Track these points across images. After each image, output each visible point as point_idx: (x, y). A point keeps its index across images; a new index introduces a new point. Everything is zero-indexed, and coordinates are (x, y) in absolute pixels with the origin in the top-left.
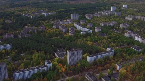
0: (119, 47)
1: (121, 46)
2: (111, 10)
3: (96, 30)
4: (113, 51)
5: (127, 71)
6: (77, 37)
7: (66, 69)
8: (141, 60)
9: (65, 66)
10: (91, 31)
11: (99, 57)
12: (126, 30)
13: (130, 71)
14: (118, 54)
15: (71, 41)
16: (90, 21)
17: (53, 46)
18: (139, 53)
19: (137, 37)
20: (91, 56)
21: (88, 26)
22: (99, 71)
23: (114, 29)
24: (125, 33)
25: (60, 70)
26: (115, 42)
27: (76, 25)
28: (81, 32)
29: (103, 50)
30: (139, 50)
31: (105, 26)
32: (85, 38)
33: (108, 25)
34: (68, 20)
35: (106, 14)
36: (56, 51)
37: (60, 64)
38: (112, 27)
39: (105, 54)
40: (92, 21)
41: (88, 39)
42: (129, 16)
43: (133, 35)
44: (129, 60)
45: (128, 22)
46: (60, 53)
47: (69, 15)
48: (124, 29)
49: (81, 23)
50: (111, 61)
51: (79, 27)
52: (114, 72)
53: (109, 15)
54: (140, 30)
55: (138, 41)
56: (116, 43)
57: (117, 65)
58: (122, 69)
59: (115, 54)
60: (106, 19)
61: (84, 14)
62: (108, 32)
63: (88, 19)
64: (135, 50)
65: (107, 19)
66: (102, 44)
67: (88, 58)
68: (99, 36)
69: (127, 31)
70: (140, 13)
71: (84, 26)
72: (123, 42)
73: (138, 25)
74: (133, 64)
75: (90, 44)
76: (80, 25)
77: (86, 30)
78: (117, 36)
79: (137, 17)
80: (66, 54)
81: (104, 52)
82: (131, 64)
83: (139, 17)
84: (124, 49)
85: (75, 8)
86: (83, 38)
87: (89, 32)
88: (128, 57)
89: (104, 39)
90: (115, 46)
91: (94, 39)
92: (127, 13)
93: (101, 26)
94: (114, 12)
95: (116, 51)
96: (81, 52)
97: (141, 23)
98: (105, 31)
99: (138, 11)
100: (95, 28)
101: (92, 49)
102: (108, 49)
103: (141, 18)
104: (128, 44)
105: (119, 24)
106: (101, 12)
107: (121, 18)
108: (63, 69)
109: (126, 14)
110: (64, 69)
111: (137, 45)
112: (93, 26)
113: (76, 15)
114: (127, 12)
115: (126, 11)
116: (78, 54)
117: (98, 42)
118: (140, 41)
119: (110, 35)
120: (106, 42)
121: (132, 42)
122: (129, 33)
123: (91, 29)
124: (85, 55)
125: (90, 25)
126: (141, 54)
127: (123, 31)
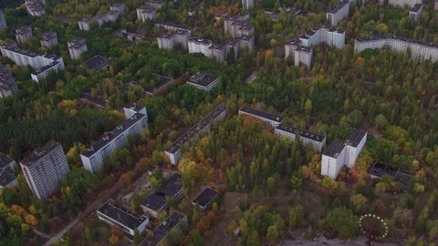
0: (156, 91)
1: (158, 85)
3: (75, 54)
4: (143, 115)
5: (198, 162)
6: (26, 95)
7: (38, 216)
8: (223, 114)
9: (32, 208)
10: (61, 60)
11: (112, 144)
12: (158, 25)
13: (206, 157)
14: (159, 118)
15: (14, 117)
16: (44, 22)
18: (213, 94)
19: (193, 44)
20: (92, 153)
21: (45, 44)
22: (126, 185)
23: (125, 31)
24: (159, 40)
25: (23, 225)
26: (139, 78)
27: (7, 53)
28: (34, 77)
29: (116, 117)
30: (210, 86)
31: (94, 27)
32: (50, 93)
33: (100, 22)
37: (14, 207)
38: (116, 26)
39: (126, 132)
40: (50, 23)
41: (61, 93)
43: (180, 38)
44: (192, 125)
48: (150, 23)
49: (21, 38)
50: (146, 143)
51: (20, 59)
52: (166, 174)
54: (197, 13)
55: (200, 55)
56: (143, 80)
57: (167, 153)
58: (183, 160)
59: (151, 119)
62: (109, 47)
63: (35, 17)
64: (200, 87)
66: (105, 95)
67: (85, 160)
68: (91, 71)
69: (161, 28)
71: (33, 49)
72: (161, 69)
74: (207, 134)
75: (73, 112)
76: (21, 48)
77: (46, 61)
78: (140, 55)
80: (19, 171)
81: (121, 127)
82: (201, 137)
84: (170, 95)
86: (46, 92)
87: (55, 67)
88: (188, 117)
90: (143, 90)
91: (77, 89)
93: (83, 34)
95: (152, 107)
96: (59, 150)
98: (101, 43)
100: (67, 45)
101: (84, 123)
102: (129, 112)
104: (176, 75)
105: (132, 9)
108: (31, 218)
110: (33, 218)
111: (201, 69)
112: (59, 41)
116: (53, 162)
117: (93, 91)
118: (203, 52)
119: (118, 55)
120: (115, 84)
121: (184, 63)
122: (169, 35)
123: (59, 55)
124: (73, 150)
125: (49, 38)
126: (219, 97)
127: (151, 30)
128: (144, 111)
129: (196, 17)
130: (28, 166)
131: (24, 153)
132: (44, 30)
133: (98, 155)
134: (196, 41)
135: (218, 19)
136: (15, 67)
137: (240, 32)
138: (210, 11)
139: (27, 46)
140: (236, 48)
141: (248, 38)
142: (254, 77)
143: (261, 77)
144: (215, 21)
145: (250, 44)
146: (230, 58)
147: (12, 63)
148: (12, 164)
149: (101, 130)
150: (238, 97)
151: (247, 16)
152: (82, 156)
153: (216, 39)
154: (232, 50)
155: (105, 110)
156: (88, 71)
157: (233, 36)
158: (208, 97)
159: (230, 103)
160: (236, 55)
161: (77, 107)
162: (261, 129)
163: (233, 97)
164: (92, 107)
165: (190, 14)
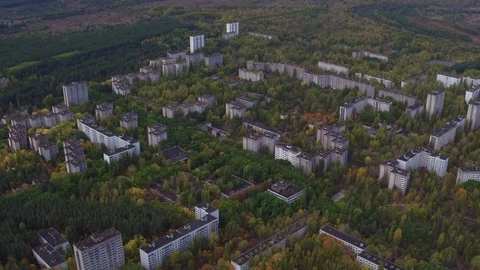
0: (233, 194)
1: (235, 188)
2: (192, 50)
3: (153, 140)
4: (214, 218)
6: (94, 175)
8: (301, 231)
10: (137, 144)
11: (176, 244)
12: (246, 124)
14: (232, 224)
15: (78, 196)
16: (127, 102)
17: (22, 225)
18: (294, 207)
19: (280, 149)
20: (152, 249)
21: (124, 124)
23: (210, 125)
24: (245, 140)
26: (217, 177)
27: (83, 128)
28: (106, 158)
29: (185, 215)
30: (293, 198)
31: (178, 115)
32: (120, 177)
33: (186, 112)
34: (55, 110)
35: (177, 65)
36: (37, 244)
38: (201, 118)
39: (193, 233)
40: (134, 104)
41: (131, 179)
42: (250, 64)
43: (268, 142)
44: (266, 237)
45: (249, 90)
46: (50, 249)
47: (55, 85)
48: (238, 121)
49: (100, 114)
50: (213, 249)
51: (95, 136)
53: (184, 68)
54: (290, 116)
55: (287, 163)
56: (220, 180)
57: (234, 264)
59: (222, 223)
60: (177, 88)
61: (105, 74)
62: (190, 139)
63: (119, 96)
64: (281, 197)
65: (182, 88)
66: (178, 190)
67: (144, 256)
68: (167, 162)
69: (249, 127)
70: (283, 48)
71: (111, 128)
72: (242, 171)
73: (280, 97)
74: (281, 250)
75: (140, 201)
76: (98, 125)
77: (122, 143)
78: (222, 153)
79: (273, 67)
80: (71, 253)
81: (189, 227)
82: (274, 253)
83: (281, 68)
84: (247, 201)
85: (71, 54)
86: (116, 175)
87: (130, 151)
88: (263, 228)
89: (183, 170)
90: (218, 191)
91: (149, 178)
92: (242, 56)
93: (166, 121)
94: (201, 56)
95: (225, 211)
96: (118, 240)
97: (289, 90)
98: (182, 134)
99: (277, 40)
100: (146, 130)
101: (149, 216)
102: (201, 212)
103: (285, 70)
104: (257, 180)
105: (221, 103)
106: (158, 62)
107: (226, 78)
109: (237, 57)
111: (284, 178)
112: (139, 124)
113: (80, 86)
114: (241, 51)
115: (237, 47)
116: (109, 251)
117: (166, 183)
118: (290, 159)
119: (198, 149)
120: (191, 180)
121: (268, 169)
122: (257, 136)
123: (136, 139)
124: (132, 243)
125: (129, 120)
126: (300, 211)
127: (237, 128)
128: (216, 214)
129: (288, 121)
130: (82, 250)
131: (80, 236)
132: (126, 110)
133: (159, 253)
134: (284, 147)
135: (311, 126)
136: (88, 144)
137: (333, 144)
138: (304, 117)
139: (105, 124)
140: (326, 161)
141: (341, 152)
142: (341, 195)
143: (350, 197)
144: (308, 128)
145: (342, 159)
146: (318, 170)
147: (86, 138)
148: (65, 245)
149: (167, 226)
150: (321, 214)
151: (343, 128)
152: (141, 251)
153: (306, 148)
154: (322, 162)
155: (174, 205)
156: (164, 160)
157: (325, 147)
158: (288, 210)
159: (311, 219)
160: (325, 169)
161: (147, 197)
162: (342, 254)
163: (316, 213)
164: (161, 200)
165: (282, 117)
